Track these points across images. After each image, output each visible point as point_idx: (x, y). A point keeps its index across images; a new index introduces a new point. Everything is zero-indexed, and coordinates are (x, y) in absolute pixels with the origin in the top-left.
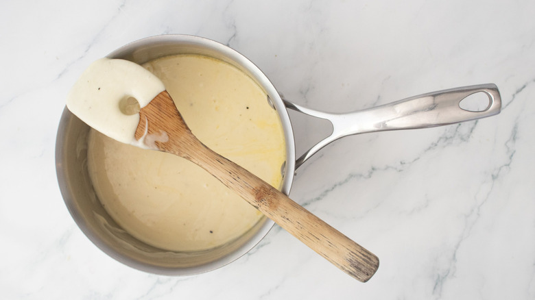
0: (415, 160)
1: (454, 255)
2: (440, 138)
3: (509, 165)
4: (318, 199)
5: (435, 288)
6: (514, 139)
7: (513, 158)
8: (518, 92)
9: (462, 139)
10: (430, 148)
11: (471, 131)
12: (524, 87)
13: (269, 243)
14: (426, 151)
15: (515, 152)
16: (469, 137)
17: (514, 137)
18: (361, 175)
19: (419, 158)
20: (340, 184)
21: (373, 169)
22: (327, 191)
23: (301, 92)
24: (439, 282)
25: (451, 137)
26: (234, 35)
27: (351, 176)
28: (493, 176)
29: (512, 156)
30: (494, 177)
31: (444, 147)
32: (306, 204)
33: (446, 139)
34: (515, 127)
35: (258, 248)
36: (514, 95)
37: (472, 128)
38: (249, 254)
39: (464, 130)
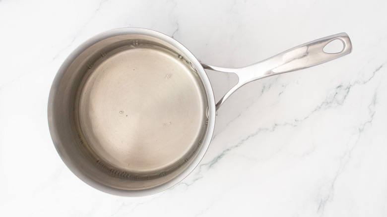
0: (305, 119)
1: (333, 186)
2: (323, 103)
3: (370, 122)
4: (237, 146)
5: (319, 209)
6: (374, 103)
7: (373, 117)
8: (377, 70)
9: (338, 103)
10: (316, 110)
11: (345, 98)
12: (381, 67)
13: (202, 178)
14: (313, 112)
15: (375, 112)
16: (343, 102)
17: (374, 102)
18: (267, 129)
19: (308, 117)
20: (253, 136)
21: (276, 125)
22: (243, 140)
24: (322, 204)
25: (331, 102)
26: (177, 30)
27: (260, 130)
28: (360, 129)
29: (373, 115)
30: (360, 131)
31: (326, 109)
32: (228, 150)
33: (327, 103)
34: (375, 95)
35: (194, 181)
36: (374, 73)
37: (346, 96)
38: (188, 185)
39: (340, 97)
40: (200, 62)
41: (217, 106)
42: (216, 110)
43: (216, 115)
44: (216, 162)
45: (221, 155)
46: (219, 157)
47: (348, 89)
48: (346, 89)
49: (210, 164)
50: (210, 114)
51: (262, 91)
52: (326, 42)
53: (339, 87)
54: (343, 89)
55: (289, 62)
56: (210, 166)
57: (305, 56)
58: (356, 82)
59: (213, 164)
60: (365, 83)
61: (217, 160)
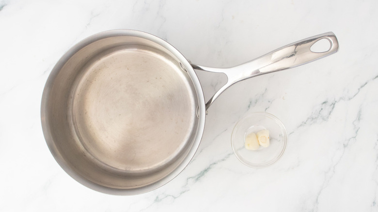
0: (291, 134)
1: (317, 200)
2: (308, 118)
3: (355, 137)
4: (223, 160)
6: (359, 119)
8: (362, 87)
9: (323, 119)
10: (301, 125)
11: (330, 114)
12: (366, 83)
13: (188, 190)
14: (298, 127)
15: (359, 128)
16: (328, 117)
17: (359, 118)
19: (293, 132)
22: (229, 154)
23: (212, 86)
25: (316, 118)
29: (357, 131)
30: (345, 146)
31: (311, 124)
32: (215, 163)
33: (313, 119)
34: (360, 112)
35: (181, 194)
36: (359, 89)
37: (331, 112)
38: (175, 198)
39: (325, 113)
40: (189, 62)
41: (207, 105)
42: (206, 109)
43: (206, 114)
44: (203, 175)
45: (208, 169)
46: (206, 171)
47: (333, 105)
48: (331, 105)
49: (196, 178)
50: (201, 113)
51: (249, 107)
52: (313, 42)
53: (324, 103)
54: (329, 105)
55: (277, 62)
56: (197, 179)
57: (292, 55)
58: (341, 98)
59: (199, 177)
60: (350, 99)
61: (204, 173)
